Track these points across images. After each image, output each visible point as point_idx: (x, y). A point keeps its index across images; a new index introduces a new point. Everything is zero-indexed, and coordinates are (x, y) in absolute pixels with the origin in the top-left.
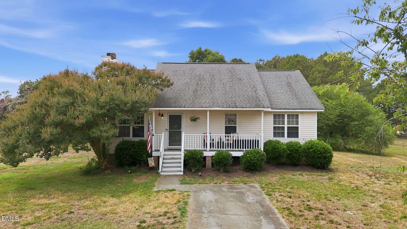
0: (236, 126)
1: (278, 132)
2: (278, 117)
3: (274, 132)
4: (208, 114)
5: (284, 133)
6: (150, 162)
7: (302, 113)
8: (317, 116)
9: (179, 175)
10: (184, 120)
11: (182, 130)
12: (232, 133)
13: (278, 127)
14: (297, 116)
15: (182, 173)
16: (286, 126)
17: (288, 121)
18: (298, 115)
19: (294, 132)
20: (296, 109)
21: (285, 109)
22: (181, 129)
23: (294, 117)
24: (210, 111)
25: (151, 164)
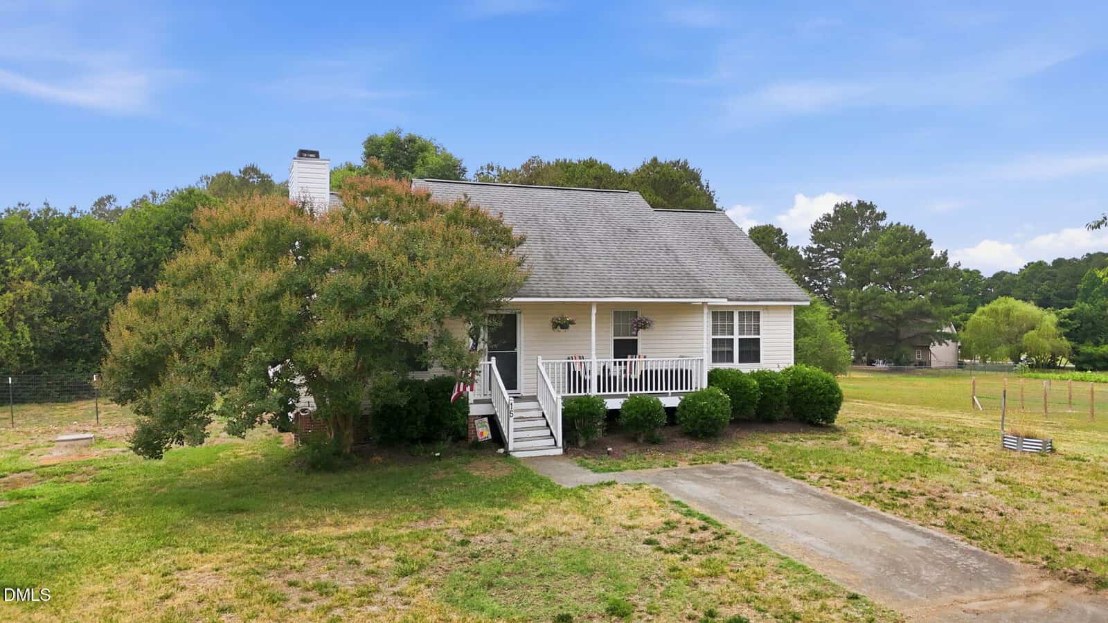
0: (637, 340)
1: (721, 350)
2: (721, 317)
3: (713, 352)
4: (594, 311)
5: (731, 353)
6: (480, 430)
7: (767, 309)
8: (795, 316)
9: (555, 456)
10: (522, 326)
11: (518, 350)
12: (629, 356)
13: (720, 339)
14: (757, 315)
15: (560, 451)
16: (736, 337)
17: (739, 325)
18: (759, 313)
19: (751, 351)
20: (758, 300)
21: (738, 300)
22: (516, 347)
23: (752, 317)
24: (599, 304)
25: (482, 434)
